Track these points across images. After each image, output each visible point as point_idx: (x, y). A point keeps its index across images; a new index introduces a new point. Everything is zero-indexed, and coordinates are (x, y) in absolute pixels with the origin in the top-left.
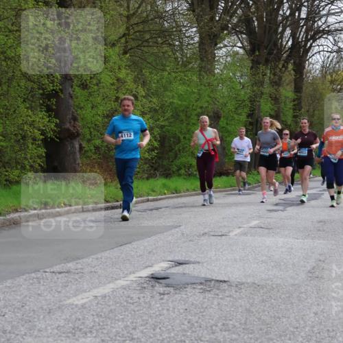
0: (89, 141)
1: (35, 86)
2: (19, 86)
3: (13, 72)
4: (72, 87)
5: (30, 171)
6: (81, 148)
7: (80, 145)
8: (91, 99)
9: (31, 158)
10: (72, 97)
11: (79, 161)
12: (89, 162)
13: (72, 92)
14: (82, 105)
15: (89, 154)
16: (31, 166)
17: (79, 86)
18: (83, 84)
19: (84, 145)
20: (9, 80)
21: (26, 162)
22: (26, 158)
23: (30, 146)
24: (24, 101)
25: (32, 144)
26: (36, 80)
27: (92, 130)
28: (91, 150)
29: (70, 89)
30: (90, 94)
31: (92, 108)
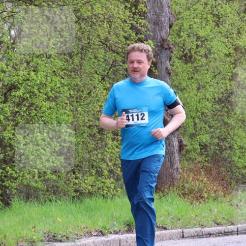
0: (192, 136)
1: (119, 59)
2: (96, 57)
3: (89, 38)
4: (170, 59)
5: (109, 178)
6: (181, 146)
7: (180, 142)
8: (196, 76)
9: (111, 160)
10: (169, 74)
11: (178, 165)
12: (192, 167)
13: (169, 67)
14: (184, 85)
15: (193, 155)
16: (111, 171)
17: (180, 58)
18: (185, 56)
19: (185, 142)
20: (82, 49)
21: (104, 166)
22: (103, 160)
23: (110, 142)
24: (103, 79)
25: (113, 140)
26: (120, 50)
27: (197, 121)
28: (195, 150)
29: (168, 62)
30: (196, 70)
31: (198, 89)
